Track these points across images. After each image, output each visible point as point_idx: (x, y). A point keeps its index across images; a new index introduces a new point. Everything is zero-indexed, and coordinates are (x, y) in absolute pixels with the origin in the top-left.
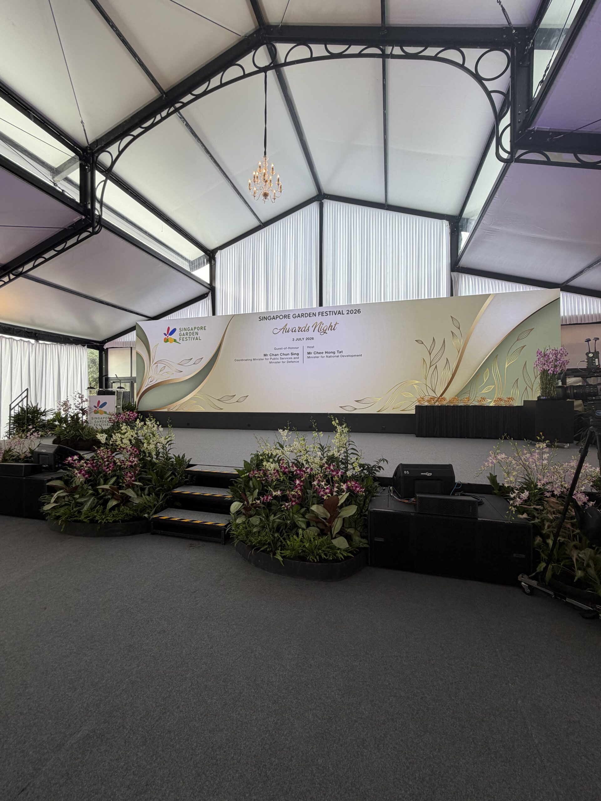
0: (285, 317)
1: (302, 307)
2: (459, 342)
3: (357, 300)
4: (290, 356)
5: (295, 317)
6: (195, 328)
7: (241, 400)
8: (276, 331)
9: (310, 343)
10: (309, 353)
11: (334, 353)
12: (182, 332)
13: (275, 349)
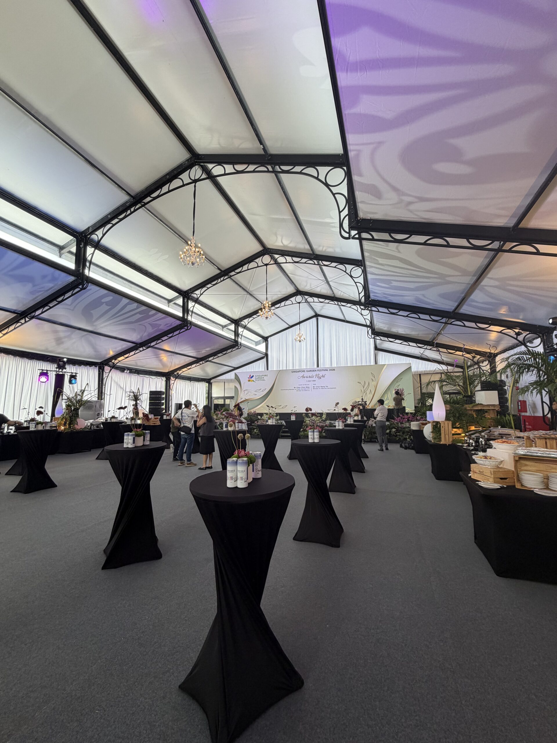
0: (303, 371)
1: (311, 367)
2: (374, 383)
3: (334, 365)
4: (306, 388)
5: (307, 371)
6: (263, 375)
7: (284, 407)
8: (299, 377)
9: (314, 383)
10: (314, 387)
11: (324, 387)
12: (257, 377)
13: (299, 385)
